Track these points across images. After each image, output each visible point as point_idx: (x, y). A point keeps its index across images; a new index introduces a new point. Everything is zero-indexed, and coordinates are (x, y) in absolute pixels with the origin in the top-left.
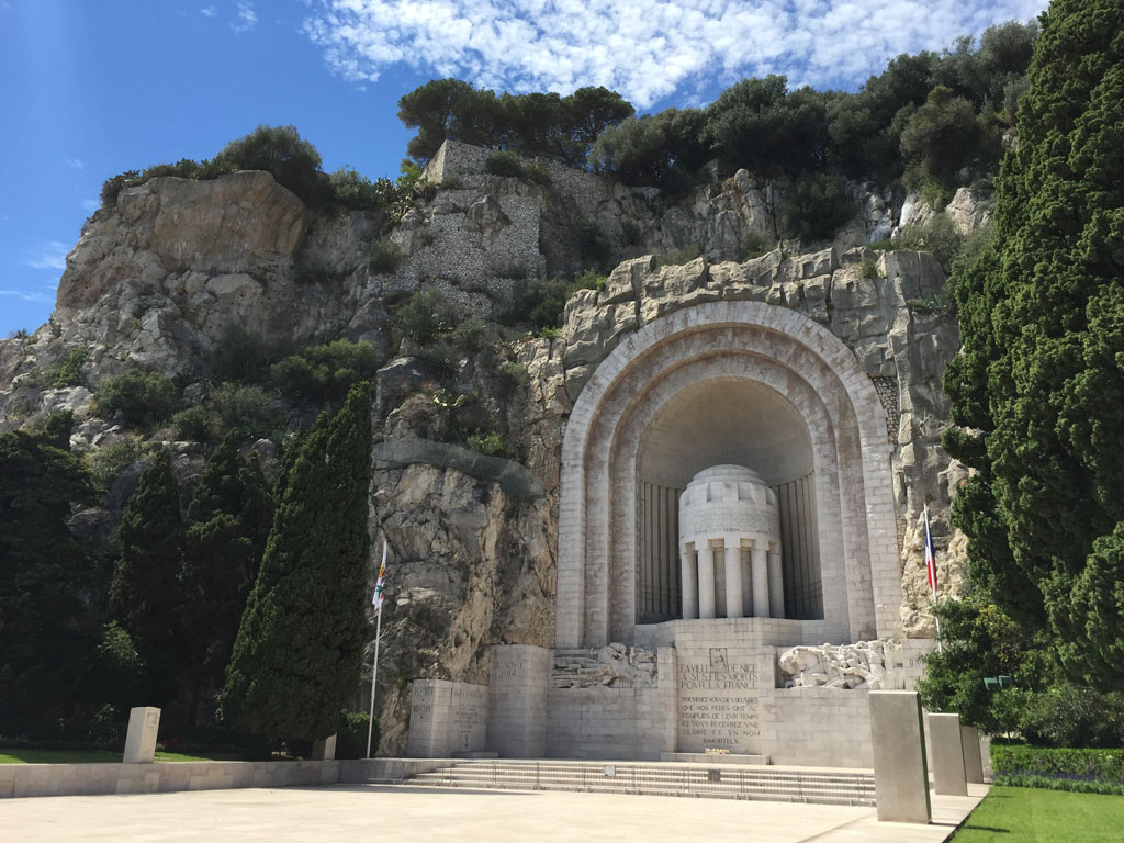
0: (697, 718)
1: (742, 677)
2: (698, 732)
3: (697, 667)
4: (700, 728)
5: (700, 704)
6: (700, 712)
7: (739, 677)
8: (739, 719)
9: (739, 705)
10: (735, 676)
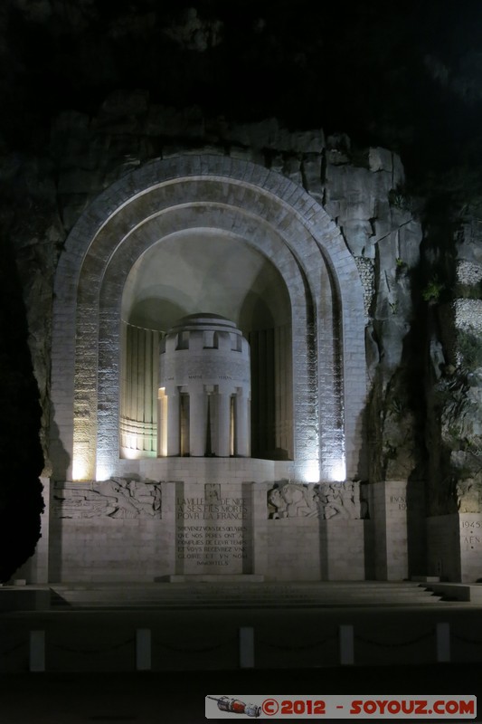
0: (191, 545)
1: (234, 509)
2: (193, 556)
3: (193, 500)
4: (195, 552)
5: (194, 532)
6: (195, 540)
7: (231, 509)
8: (230, 545)
9: (230, 533)
10: (227, 509)
